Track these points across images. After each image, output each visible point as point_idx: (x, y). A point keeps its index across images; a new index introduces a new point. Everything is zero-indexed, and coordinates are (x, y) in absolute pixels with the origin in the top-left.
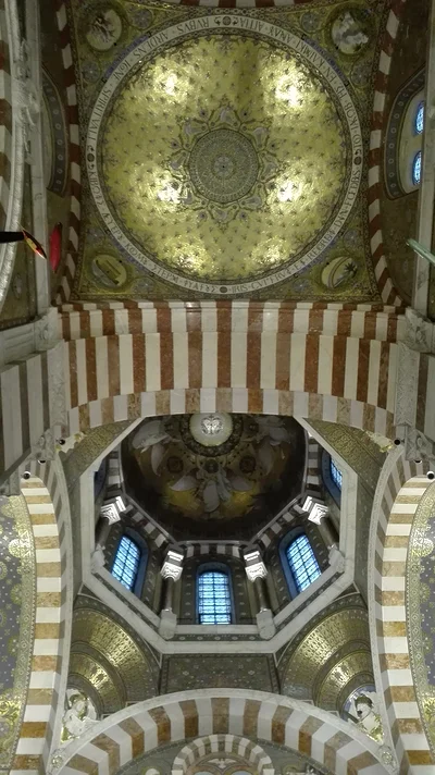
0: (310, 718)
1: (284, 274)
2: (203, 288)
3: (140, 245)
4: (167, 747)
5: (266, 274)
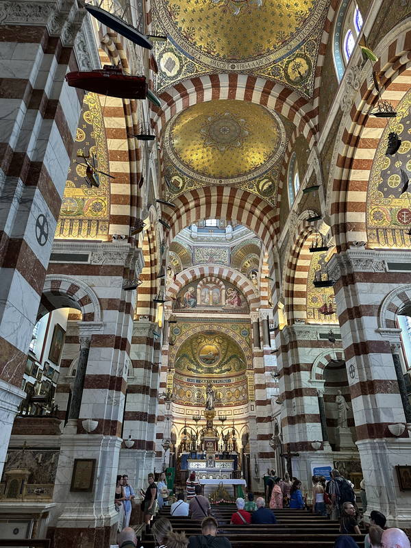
0: (238, 276)
1: (246, 178)
2: (213, 181)
3: (187, 166)
4: (195, 281)
5: (239, 175)
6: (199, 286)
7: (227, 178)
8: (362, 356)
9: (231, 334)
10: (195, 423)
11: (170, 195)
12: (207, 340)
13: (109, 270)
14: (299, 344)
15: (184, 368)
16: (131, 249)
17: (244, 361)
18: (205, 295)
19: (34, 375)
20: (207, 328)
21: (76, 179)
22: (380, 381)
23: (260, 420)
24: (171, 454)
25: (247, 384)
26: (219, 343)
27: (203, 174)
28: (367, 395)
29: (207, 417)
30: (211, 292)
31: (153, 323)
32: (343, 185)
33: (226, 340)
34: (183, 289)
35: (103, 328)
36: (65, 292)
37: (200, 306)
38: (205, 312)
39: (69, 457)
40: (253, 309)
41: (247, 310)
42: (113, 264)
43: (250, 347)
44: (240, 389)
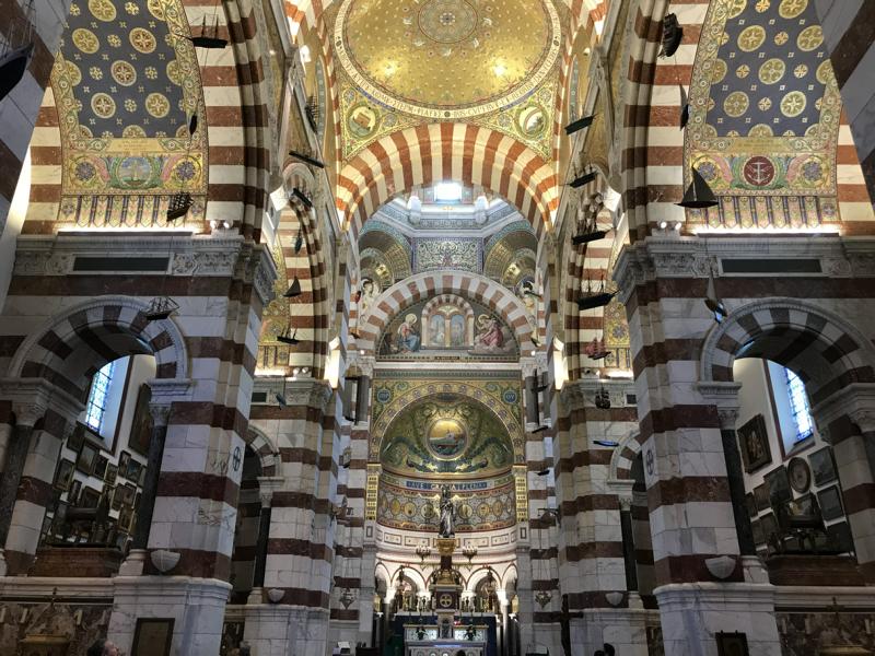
0: (497, 292)
1: (494, 106)
2: (432, 113)
3: (383, 88)
4: (418, 302)
5: (480, 102)
6: (425, 312)
7: (459, 107)
8: (665, 434)
9: (484, 400)
10: (419, 560)
11: (353, 143)
12: (441, 411)
13: (203, 285)
14: (588, 415)
15: (400, 463)
16: (245, 246)
17: (510, 447)
18: (437, 327)
19: (98, 475)
20: (439, 388)
21: (146, 122)
22: (695, 480)
23: (536, 554)
24: (375, 615)
25: (514, 489)
26: (464, 416)
27: (415, 103)
28: (672, 504)
29: (441, 550)
30: (447, 322)
31: (318, 381)
32: (642, 116)
33: (476, 412)
34: (397, 318)
35: (190, 391)
36: (128, 326)
37: (425, 348)
38: (437, 359)
39: (129, 615)
40: (524, 352)
41: (514, 356)
42: (212, 274)
43: (520, 423)
44: (504, 498)
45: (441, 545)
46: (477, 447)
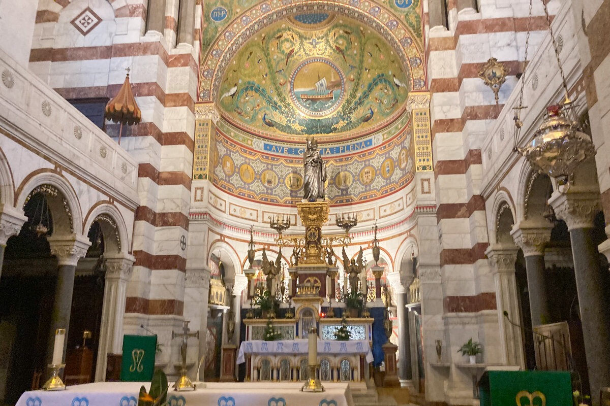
9: (363, 7)
12: (307, 45)
17: (404, 78)
25: (410, 132)
29: (306, 218)
43: (419, 35)
44: (394, 154)
45: (305, 213)
46: (359, 95)
